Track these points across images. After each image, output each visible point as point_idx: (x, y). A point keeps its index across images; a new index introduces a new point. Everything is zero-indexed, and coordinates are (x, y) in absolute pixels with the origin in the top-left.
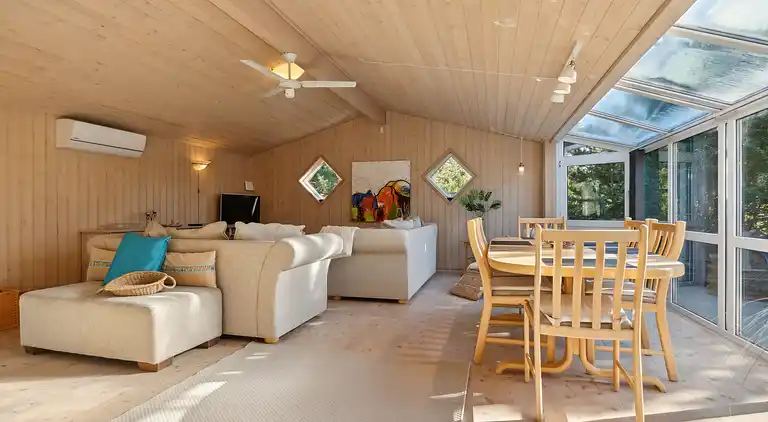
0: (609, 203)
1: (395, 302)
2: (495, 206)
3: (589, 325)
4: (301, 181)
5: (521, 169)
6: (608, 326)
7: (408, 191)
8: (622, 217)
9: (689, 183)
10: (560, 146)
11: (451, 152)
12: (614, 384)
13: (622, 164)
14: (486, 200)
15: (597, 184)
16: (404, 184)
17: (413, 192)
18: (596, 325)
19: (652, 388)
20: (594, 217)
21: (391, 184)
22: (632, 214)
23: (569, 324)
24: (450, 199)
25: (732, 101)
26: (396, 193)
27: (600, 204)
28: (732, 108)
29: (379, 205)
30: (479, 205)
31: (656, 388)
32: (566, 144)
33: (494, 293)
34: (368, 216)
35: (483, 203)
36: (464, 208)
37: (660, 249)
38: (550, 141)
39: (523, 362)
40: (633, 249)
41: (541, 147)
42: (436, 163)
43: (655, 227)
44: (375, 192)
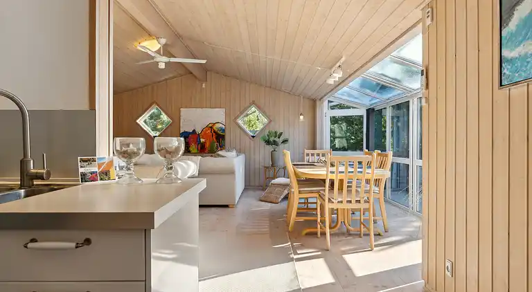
0: (353, 139)
1: (227, 206)
2: (285, 141)
3: (350, 202)
4: (138, 121)
5: (302, 117)
6: (358, 202)
7: (224, 131)
8: (361, 149)
9: (398, 128)
10: (326, 103)
11: (253, 103)
12: (360, 234)
13: (362, 117)
14: (279, 138)
15: (344, 126)
16: (221, 125)
17: (227, 131)
18: (353, 201)
19: (378, 235)
20: (344, 149)
21: (210, 125)
22: (367, 148)
23: (341, 202)
24: (253, 137)
25: (415, 88)
26: (214, 132)
27: (347, 140)
28: (416, 92)
29: (202, 140)
30: (274, 141)
31: (379, 235)
32: (329, 102)
33: (300, 192)
34: (193, 148)
35: (277, 139)
36: (263, 143)
37: (381, 166)
38: (320, 100)
39: (317, 228)
40: (369, 165)
41: (314, 103)
42: (243, 111)
43: (379, 154)
44: (199, 131)
